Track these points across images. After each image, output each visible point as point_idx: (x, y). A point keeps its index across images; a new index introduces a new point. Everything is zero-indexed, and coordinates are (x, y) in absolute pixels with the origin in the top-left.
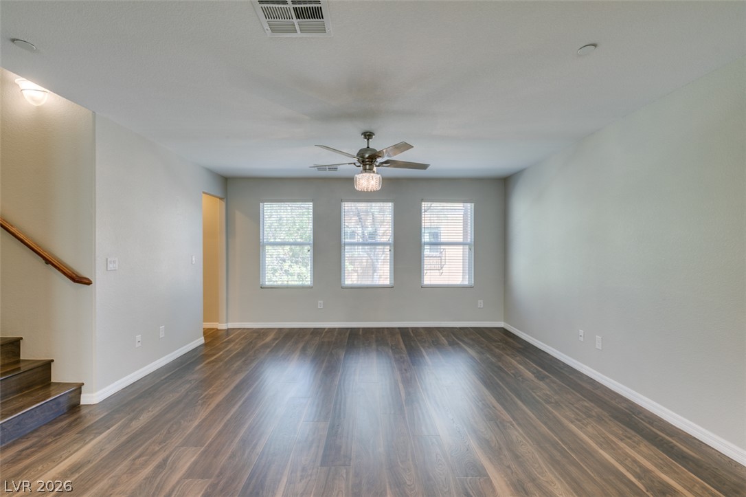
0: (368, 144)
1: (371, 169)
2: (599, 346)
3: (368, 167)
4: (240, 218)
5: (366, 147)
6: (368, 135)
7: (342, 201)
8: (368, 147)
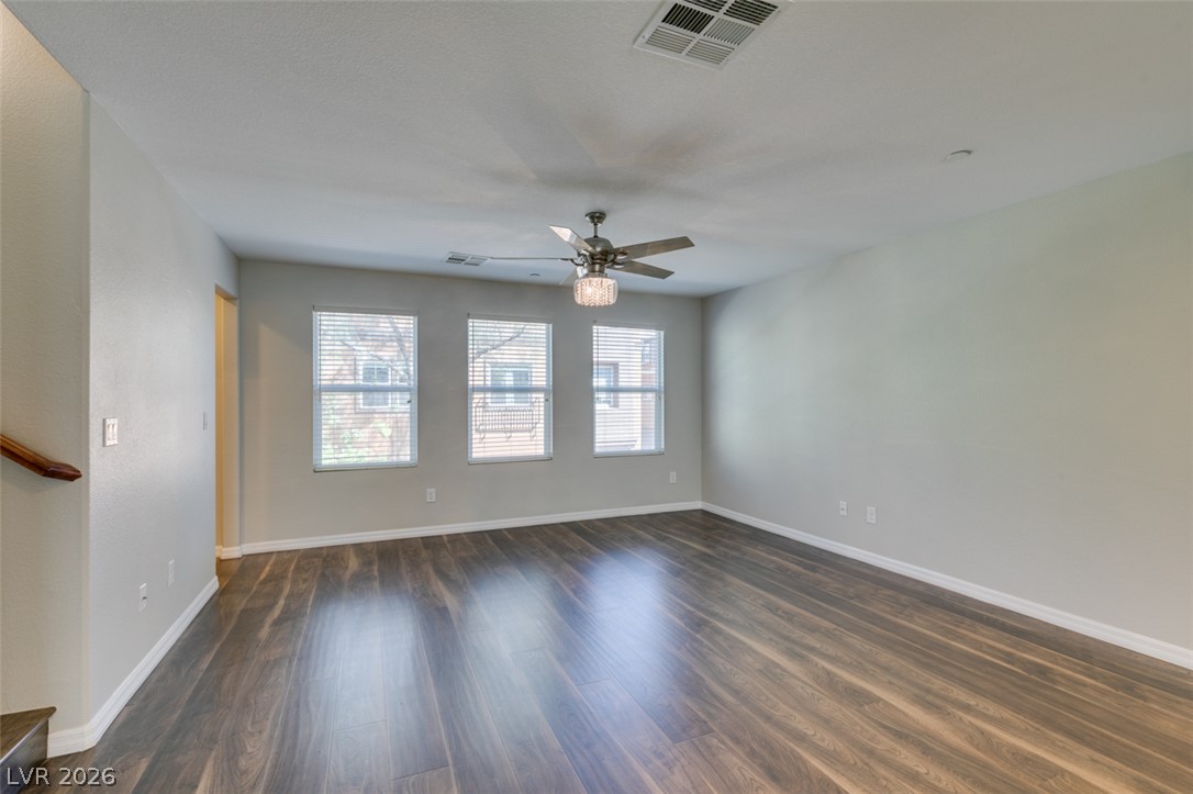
0: (596, 231)
1: (601, 271)
2: (872, 519)
3: (597, 267)
4: (269, 340)
5: (592, 236)
6: (597, 217)
7: (469, 316)
8: (596, 236)
